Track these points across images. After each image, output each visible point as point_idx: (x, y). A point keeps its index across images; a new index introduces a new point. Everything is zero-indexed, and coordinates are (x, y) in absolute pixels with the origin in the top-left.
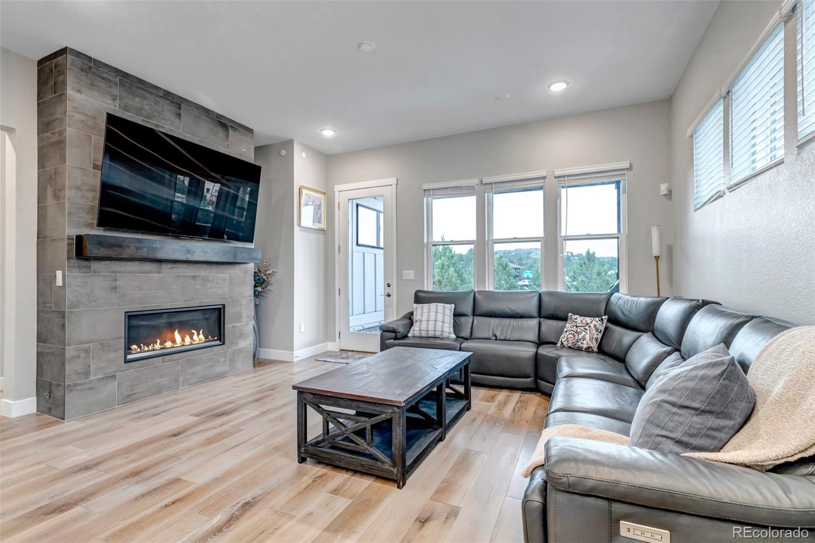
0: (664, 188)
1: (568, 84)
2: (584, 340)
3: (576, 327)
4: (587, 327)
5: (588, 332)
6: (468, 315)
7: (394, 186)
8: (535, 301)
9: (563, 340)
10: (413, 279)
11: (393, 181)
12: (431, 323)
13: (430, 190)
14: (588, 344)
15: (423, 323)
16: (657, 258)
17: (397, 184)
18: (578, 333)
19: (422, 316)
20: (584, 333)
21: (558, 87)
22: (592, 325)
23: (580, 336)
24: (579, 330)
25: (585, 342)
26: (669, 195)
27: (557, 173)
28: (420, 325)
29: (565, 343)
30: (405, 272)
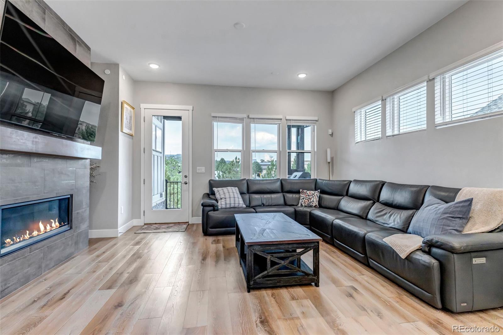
0: (330, 132)
1: (306, 74)
2: (313, 202)
3: (309, 196)
4: (313, 196)
5: (314, 198)
6: (245, 194)
7: (191, 112)
8: (279, 184)
9: (302, 203)
10: (204, 172)
11: (190, 108)
12: (232, 199)
13: (217, 117)
14: (315, 204)
15: (227, 199)
16: (329, 163)
17: (193, 110)
18: (310, 199)
19: (225, 195)
20: (313, 199)
21: (302, 76)
22: (315, 194)
23: (312, 200)
24: (310, 197)
25: (314, 203)
26: (332, 135)
27: (288, 118)
28: (225, 200)
29: (303, 205)
30: (198, 168)
